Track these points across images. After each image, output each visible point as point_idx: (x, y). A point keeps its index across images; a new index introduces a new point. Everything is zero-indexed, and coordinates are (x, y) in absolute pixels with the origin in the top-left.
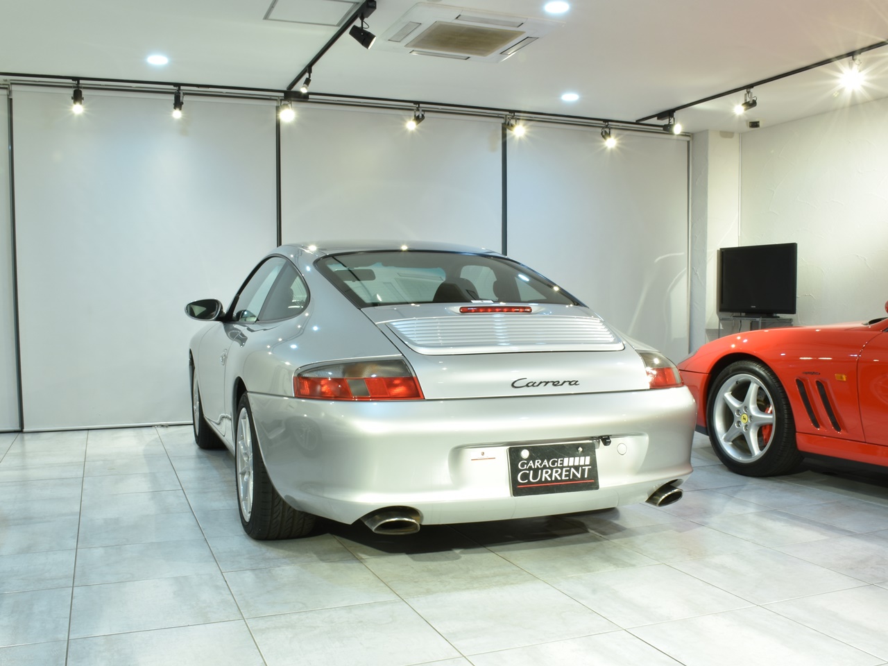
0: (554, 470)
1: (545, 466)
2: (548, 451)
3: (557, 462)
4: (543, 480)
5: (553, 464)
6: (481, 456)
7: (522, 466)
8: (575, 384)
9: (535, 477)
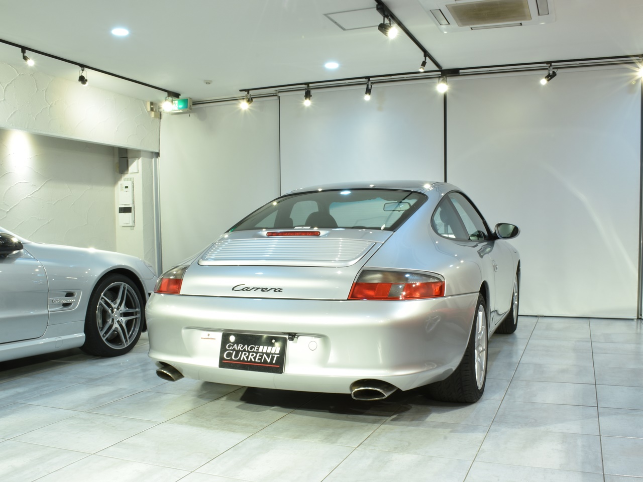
0: (251, 354)
1: (245, 349)
2: (249, 339)
3: (254, 348)
4: (242, 359)
5: (251, 349)
6: (207, 337)
7: (229, 347)
8: (279, 291)
9: (236, 356)
